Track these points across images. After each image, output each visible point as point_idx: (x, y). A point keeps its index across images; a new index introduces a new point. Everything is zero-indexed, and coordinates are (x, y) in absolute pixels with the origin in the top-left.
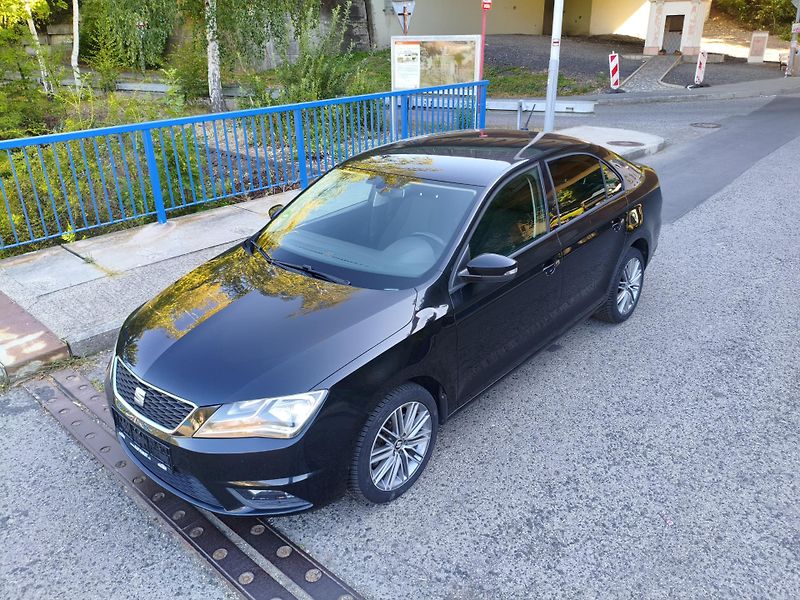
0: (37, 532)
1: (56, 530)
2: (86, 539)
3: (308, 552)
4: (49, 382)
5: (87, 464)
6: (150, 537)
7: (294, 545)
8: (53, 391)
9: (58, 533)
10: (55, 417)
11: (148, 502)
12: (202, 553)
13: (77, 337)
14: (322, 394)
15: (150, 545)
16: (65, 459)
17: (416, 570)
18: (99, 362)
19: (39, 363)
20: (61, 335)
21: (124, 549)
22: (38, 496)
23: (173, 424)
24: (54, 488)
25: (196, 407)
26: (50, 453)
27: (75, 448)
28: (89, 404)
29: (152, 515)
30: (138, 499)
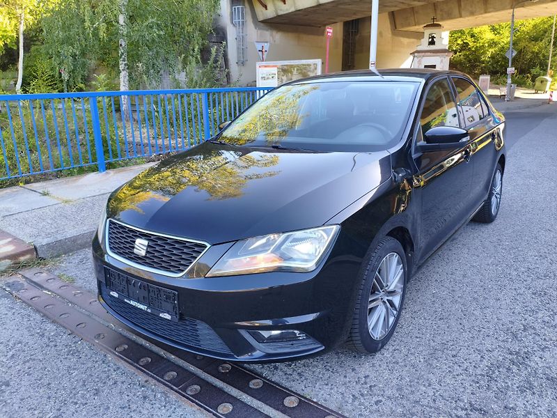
0: (22, 400)
1: (42, 397)
2: (76, 403)
3: (315, 400)
4: (18, 278)
5: (65, 338)
6: (145, 398)
7: (299, 395)
8: (22, 284)
9: (44, 400)
10: (27, 303)
11: (135, 366)
12: (205, 409)
13: (42, 241)
14: (335, 229)
15: (147, 405)
16: (43, 335)
17: (433, 409)
18: (63, 262)
19: (8, 262)
20: (28, 240)
21: (120, 410)
22: (18, 367)
23: (181, 268)
24: (34, 360)
25: (209, 246)
26: (26, 332)
27: (50, 327)
28: (59, 292)
29: (142, 378)
30: (123, 365)
